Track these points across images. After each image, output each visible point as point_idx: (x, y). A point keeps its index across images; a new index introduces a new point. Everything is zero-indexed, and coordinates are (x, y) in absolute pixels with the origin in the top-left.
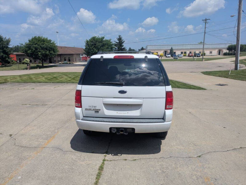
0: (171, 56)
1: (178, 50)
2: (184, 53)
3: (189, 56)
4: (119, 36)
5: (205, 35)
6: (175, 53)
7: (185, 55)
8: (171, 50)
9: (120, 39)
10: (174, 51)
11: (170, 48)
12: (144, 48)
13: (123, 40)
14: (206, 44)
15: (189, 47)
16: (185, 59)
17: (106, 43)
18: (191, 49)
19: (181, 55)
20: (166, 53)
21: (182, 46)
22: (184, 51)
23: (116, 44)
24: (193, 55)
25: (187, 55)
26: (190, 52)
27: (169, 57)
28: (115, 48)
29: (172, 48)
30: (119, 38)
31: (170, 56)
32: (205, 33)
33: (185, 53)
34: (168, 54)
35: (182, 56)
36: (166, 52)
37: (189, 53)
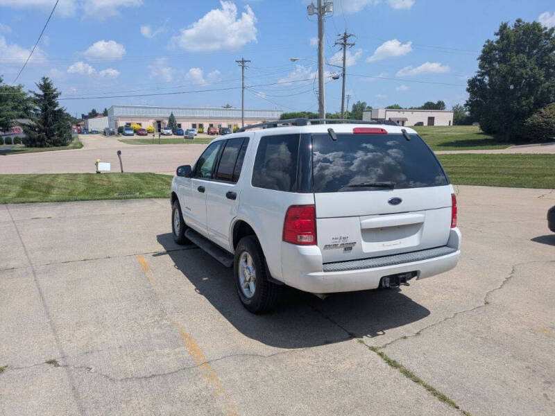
0: (173, 132)
1: (184, 119)
2: (198, 126)
3: (209, 133)
4: (44, 78)
5: (243, 91)
6: (180, 125)
7: (201, 130)
8: (172, 119)
9: (46, 87)
10: (178, 123)
11: (169, 115)
12: (97, 112)
13: (55, 90)
14: (248, 111)
15: (207, 114)
16: (201, 139)
17: (8, 95)
18: (211, 118)
19: (193, 130)
20: (159, 126)
21: (191, 111)
22: (198, 123)
23: (37, 100)
24: (218, 131)
25: (205, 130)
26: (211, 125)
27: (168, 134)
28: (35, 110)
29: (172, 115)
30: (42, 83)
31: (170, 131)
32: (243, 88)
33: (201, 126)
34: (165, 129)
35: (196, 133)
36: (159, 123)
37: (208, 126)
